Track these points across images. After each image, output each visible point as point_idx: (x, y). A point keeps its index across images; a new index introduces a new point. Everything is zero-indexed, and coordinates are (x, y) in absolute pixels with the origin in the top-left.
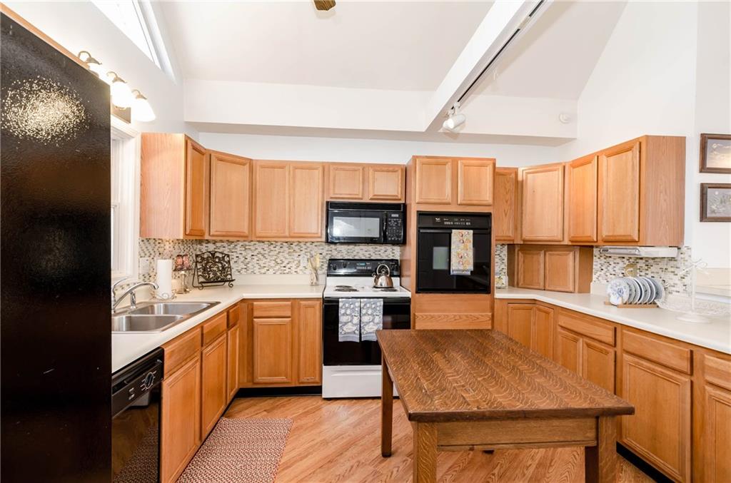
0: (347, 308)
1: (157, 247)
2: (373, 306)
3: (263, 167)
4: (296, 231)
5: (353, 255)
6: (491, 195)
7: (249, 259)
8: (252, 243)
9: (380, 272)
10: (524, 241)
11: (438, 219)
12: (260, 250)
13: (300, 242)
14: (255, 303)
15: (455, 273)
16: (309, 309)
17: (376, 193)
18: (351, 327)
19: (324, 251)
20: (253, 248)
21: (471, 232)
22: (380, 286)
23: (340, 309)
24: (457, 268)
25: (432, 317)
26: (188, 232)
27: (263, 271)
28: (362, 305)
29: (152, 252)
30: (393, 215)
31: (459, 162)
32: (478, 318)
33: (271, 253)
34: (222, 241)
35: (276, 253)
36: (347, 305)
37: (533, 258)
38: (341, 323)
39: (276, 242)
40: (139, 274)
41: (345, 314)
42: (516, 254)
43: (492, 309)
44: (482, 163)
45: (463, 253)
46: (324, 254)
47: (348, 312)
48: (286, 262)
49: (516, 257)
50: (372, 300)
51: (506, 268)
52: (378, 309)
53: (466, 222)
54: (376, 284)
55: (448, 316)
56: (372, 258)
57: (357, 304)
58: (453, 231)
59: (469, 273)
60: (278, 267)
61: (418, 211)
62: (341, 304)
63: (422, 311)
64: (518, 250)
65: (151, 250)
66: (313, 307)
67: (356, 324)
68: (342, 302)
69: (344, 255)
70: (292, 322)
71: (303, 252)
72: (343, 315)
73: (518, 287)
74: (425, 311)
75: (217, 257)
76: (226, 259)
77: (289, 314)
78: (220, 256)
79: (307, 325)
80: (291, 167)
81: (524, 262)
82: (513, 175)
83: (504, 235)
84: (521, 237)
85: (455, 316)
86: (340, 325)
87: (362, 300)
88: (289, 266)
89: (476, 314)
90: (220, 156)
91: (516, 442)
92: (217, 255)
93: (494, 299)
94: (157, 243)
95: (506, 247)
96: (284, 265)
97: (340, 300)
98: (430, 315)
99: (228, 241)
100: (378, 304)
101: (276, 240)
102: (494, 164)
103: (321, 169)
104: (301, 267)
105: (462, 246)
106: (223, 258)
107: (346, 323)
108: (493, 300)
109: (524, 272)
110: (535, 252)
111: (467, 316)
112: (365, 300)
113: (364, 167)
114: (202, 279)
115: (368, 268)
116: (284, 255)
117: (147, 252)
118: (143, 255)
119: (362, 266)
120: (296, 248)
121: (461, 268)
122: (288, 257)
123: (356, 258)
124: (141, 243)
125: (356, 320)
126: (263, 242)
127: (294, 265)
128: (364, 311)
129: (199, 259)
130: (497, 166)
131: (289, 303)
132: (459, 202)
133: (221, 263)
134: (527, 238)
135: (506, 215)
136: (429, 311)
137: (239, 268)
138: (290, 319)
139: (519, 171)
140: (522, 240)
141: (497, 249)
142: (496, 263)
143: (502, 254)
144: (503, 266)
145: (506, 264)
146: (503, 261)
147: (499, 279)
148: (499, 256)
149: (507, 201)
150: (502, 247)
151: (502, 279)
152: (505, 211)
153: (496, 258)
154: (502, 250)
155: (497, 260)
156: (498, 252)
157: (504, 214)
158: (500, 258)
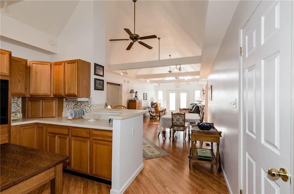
6: (8, 71)
37: (36, 103)
43: (9, 131)
44: (2, 52)
49: (27, 103)
51: (21, 109)
64: (28, 100)
73: (28, 118)
81: (31, 105)
82: (24, 63)
83: (19, 92)
84: (29, 93)
95: (21, 98)
102: (10, 54)
108: (10, 127)
109: (31, 110)
130: (12, 55)
134: (33, 94)
135: (20, 82)
139: (28, 62)
140: (30, 95)
141: (15, 99)
142: (14, 107)
143: (18, 102)
144: (19, 108)
145: (21, 107)
146: (19, 106)
147: (14, 116)
148: (15, 103)
149: (20, 75)
150: (18, 99)
151: (17, 115)
152: (19, 80)
153: (14, 104)
154: (18, 100)
155: (15, 105)
156: (15, 101)
157: (18, 82)
158: (17, 104)
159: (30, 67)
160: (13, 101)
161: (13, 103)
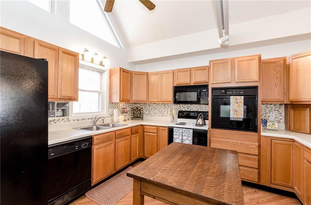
0: (177, 132)
1: (116, 105)
2: (188, 132)
3: (151, 75)
4: (163, 99)
5: (190, 109)
6: (257, 76)
7: (150, 110)
8: (152, 104)
9: (200, 117)
10: (291, 102)
11: (223, 91)
12: (154, 107)
13: (168, 104)
14: (145, 126)
15: (232, 119)
16: (163, 131)
17: (196, 81)
18: (179, 140)
19: (178, 107)
20: (152, 106)
21: (243, 97)
22: (198, 124)
23: (174, 132)
24: (233, 117)
25: (220, 141)
26: (121, 100)
27: (155, 115)
28: (183, 131)
29: (114, 107)
30: (203, 90)
31: (236, 60)
32: (248, 146)
33: (158, 108)
34: (142, 103)
35: (160, 108)
36: (177, 131)
37: (300, 113)
38: (174, 138)
39: (160, 104)
40: (109, 114)
41: (176, 134)
42: (289, 110)
43: (259, 141)
44: (251, 58)
45: (237, 108)
46: (178, 109)
47: (177, 134)
48: (163, 111)
49: (289, 112)
50: (187, 129)
51: (284, 118)
52: (190, 134)
53: (240, 92)
54: (197, 123)
55: (229, 142)
56: (199, 111)
57: (181, 131)
58: (231, 97)
59: (242, 120)
60: (160, 113)
61: (212, 88)
62: (174, 130)
63: (214, 137)
64: (290, 108)
65: (114, 106)
66: (164, 130)
67: (180, 140)
68: (175, 129)
69: (186, 109)
70: (157, 135)
71: (169, 108)
72: (175, 135)
73: (290, 131)
74: (216, 138)
75: (139, 109)
76: (142, 110)
77: (156, 132)
78: (140, 109)
79: (162, 137)
80: (161, 74)
81: (294, 115)
82: (282, 62)
83: (275, 98)
84: (289, 99)
85: (233, 142)
86: (174, 139)
87: (183, 129)
88: (164, 113)
89: (248, 143)
90: (136, 73)
91: (175, 203)
92: (139, 108)
93: (261, 136)
94: (116, 104)
95: (284, 106)
96: (162, 113)
97: (174, 128)
98: (219, 140)
99: (144, 103)
100: (190, 132)
101: (160, 103)
102: (260, 58)
103: (172, 73)
104: (168, 114)
105: (236, 105)
106: (141, 109)
107: (176, 139)
109: (294, 121)
110: (302, 109)
111: (241, 143)
112: (185, 129)
113: (190, 69)
114: (132, 117)
115: (196, 115)
116: (162, 109)
117: (112, 107)
118: (110, 108)
119: (193, 114)
120: (167, 106)
121: (236, 117)
122: (164, 110)
123: (192, 110)
124: (110, 104)
125: (180, 138)
126: (155, 104)
127: (166, 113)
128: (184, 134)
129: (132, 110)
130: (262, 58)
131: (156, 127)
132: (236, 81)
133: (140, 111)
134: (293, 100)
136: (218, 138)
137: (147, 113)
138: (156, 134)
139: (287, 59)
140: (289, 101)
141: (276, 107)
142: (276, 115)
143: (280, 110)
144: (281, 117)
145: (284, 116)
146: (281, 114)
147: (272, 125)
148: (277, 111)
149: (277, 78)
150: (280, 106)
151: (275, 125)
152: (275, 84)
153: (275, 112)
154: (280, 108)
155: (276, 114)
156: (277, 109)
157: (275, 86)
158: (278, 112)
159: (289, 65)
160: (275, 109)
161: (275, 110)
